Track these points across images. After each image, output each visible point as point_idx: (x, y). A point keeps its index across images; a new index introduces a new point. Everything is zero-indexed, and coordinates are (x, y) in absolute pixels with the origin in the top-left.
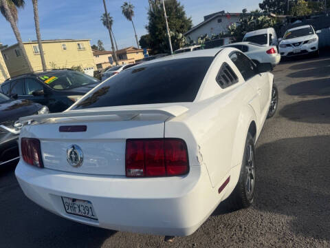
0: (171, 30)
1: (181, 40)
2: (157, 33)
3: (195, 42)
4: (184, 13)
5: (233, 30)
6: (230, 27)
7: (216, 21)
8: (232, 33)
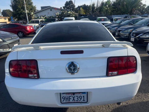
0: (27, 10)
1: (32, 15)
2: (18, 10)
3: (40, 18)
4: (32, 3)
5: (57, 15)
6: (56, 14)
7: (49, 10)
8: (57, 17)
